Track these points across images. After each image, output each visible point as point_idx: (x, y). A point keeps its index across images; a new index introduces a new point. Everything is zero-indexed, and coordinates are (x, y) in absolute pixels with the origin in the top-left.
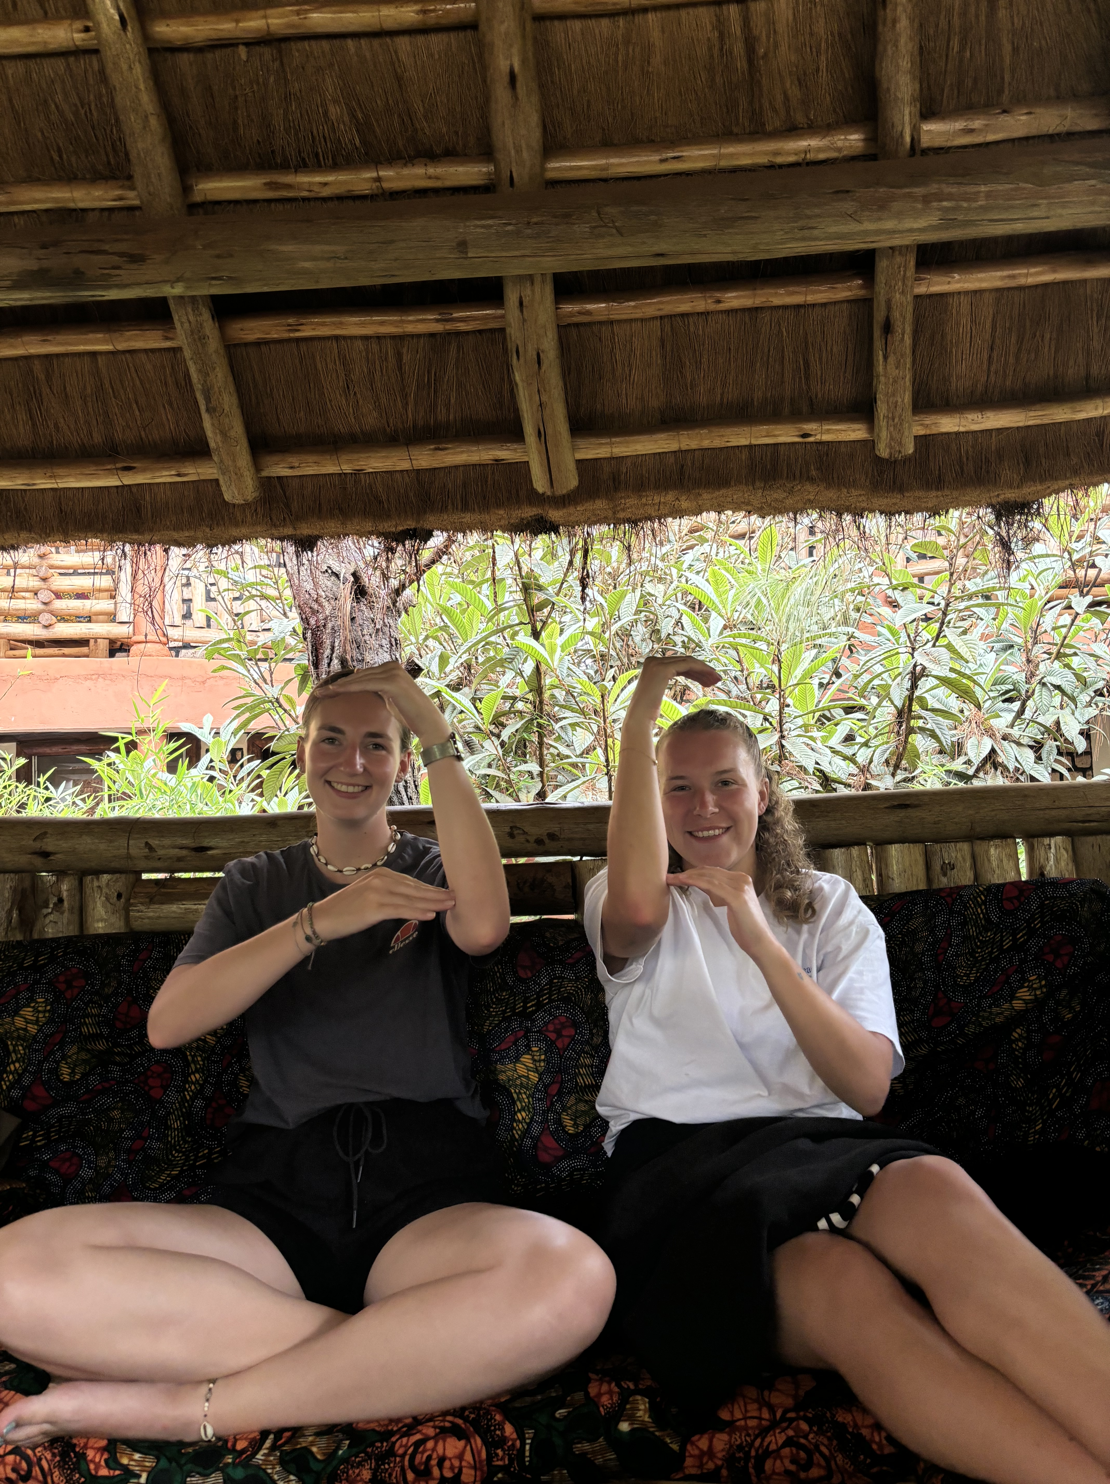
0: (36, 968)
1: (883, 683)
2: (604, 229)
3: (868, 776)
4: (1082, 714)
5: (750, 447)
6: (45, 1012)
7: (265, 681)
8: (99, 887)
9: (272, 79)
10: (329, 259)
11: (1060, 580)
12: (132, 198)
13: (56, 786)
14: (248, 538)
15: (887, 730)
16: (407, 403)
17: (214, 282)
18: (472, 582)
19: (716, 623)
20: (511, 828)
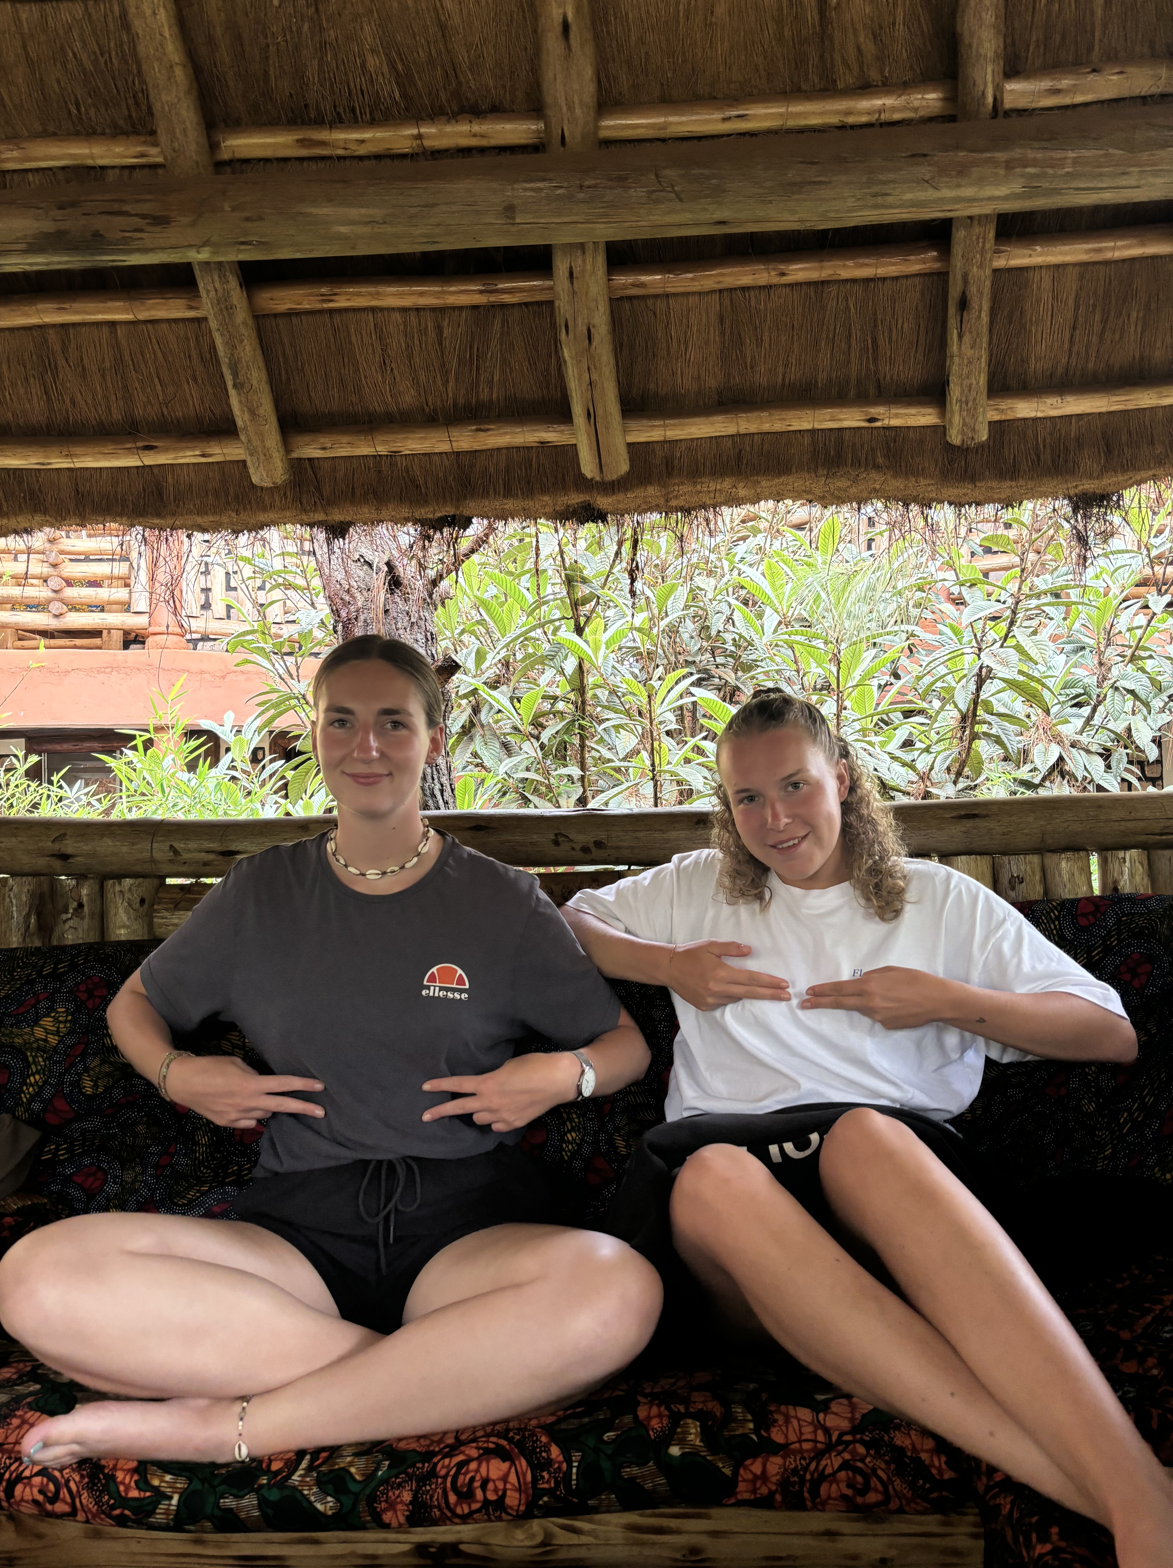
0: (55, 976)
1: (945, 685)
2: (662, 194)
3: (928, 784)
4: (1155, 721)
5: (813, 431)
6: (66, 1022)
7: (291, 676)
8: (121, 891)
9: (306, 27)
10: (366, 223)
11: (1137, 578)
12: (155, 155)
13: (71, 784)
14: (275, 523)
15: (949, 735)
16: (447, 381)
17: (242, 247)
18: (511, 574)
19: (771, 620)
20: (556, 835)
